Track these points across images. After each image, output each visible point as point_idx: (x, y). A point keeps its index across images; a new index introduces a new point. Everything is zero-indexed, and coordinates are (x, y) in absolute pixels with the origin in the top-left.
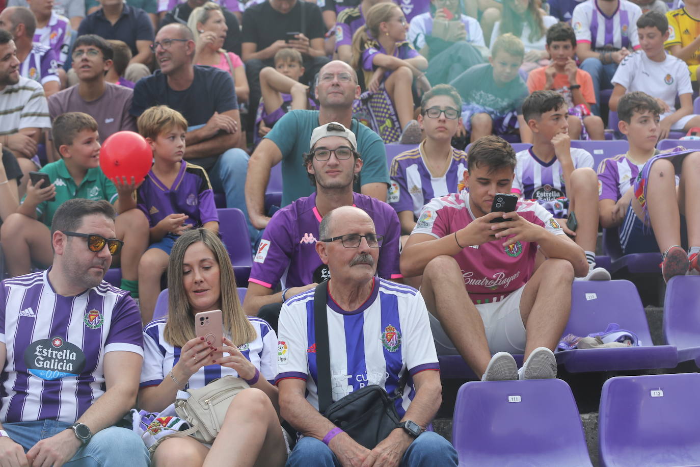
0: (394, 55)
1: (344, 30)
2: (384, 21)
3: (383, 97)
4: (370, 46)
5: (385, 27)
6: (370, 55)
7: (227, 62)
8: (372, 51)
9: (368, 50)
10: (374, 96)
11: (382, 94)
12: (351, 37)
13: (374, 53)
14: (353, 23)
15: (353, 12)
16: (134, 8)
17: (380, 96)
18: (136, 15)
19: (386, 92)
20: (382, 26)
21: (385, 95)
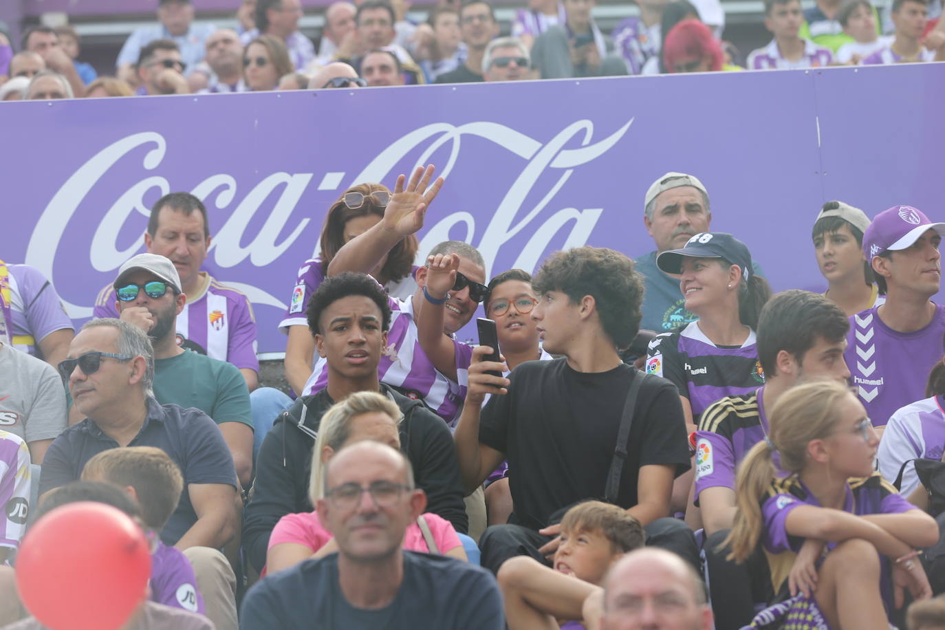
0: (845, 508)
1: (715, 448)
2: (816, 437)
3: (809, 618)
4: (781, 491)
5: (821, 450)
6: (779, 511)
7: (423, 537)
8: (782, 501)
9: (776, 499)
10: (790, 617)
11: (808, 612)
12: (734, 470)
13: (788, 505)
14: (739, 435)
15: (741, 408)
16: (177, 406)
17: (802, 616)
18: (182, 424)
19: (816, 606)
20: (812, 448)
21: (815, 612)
